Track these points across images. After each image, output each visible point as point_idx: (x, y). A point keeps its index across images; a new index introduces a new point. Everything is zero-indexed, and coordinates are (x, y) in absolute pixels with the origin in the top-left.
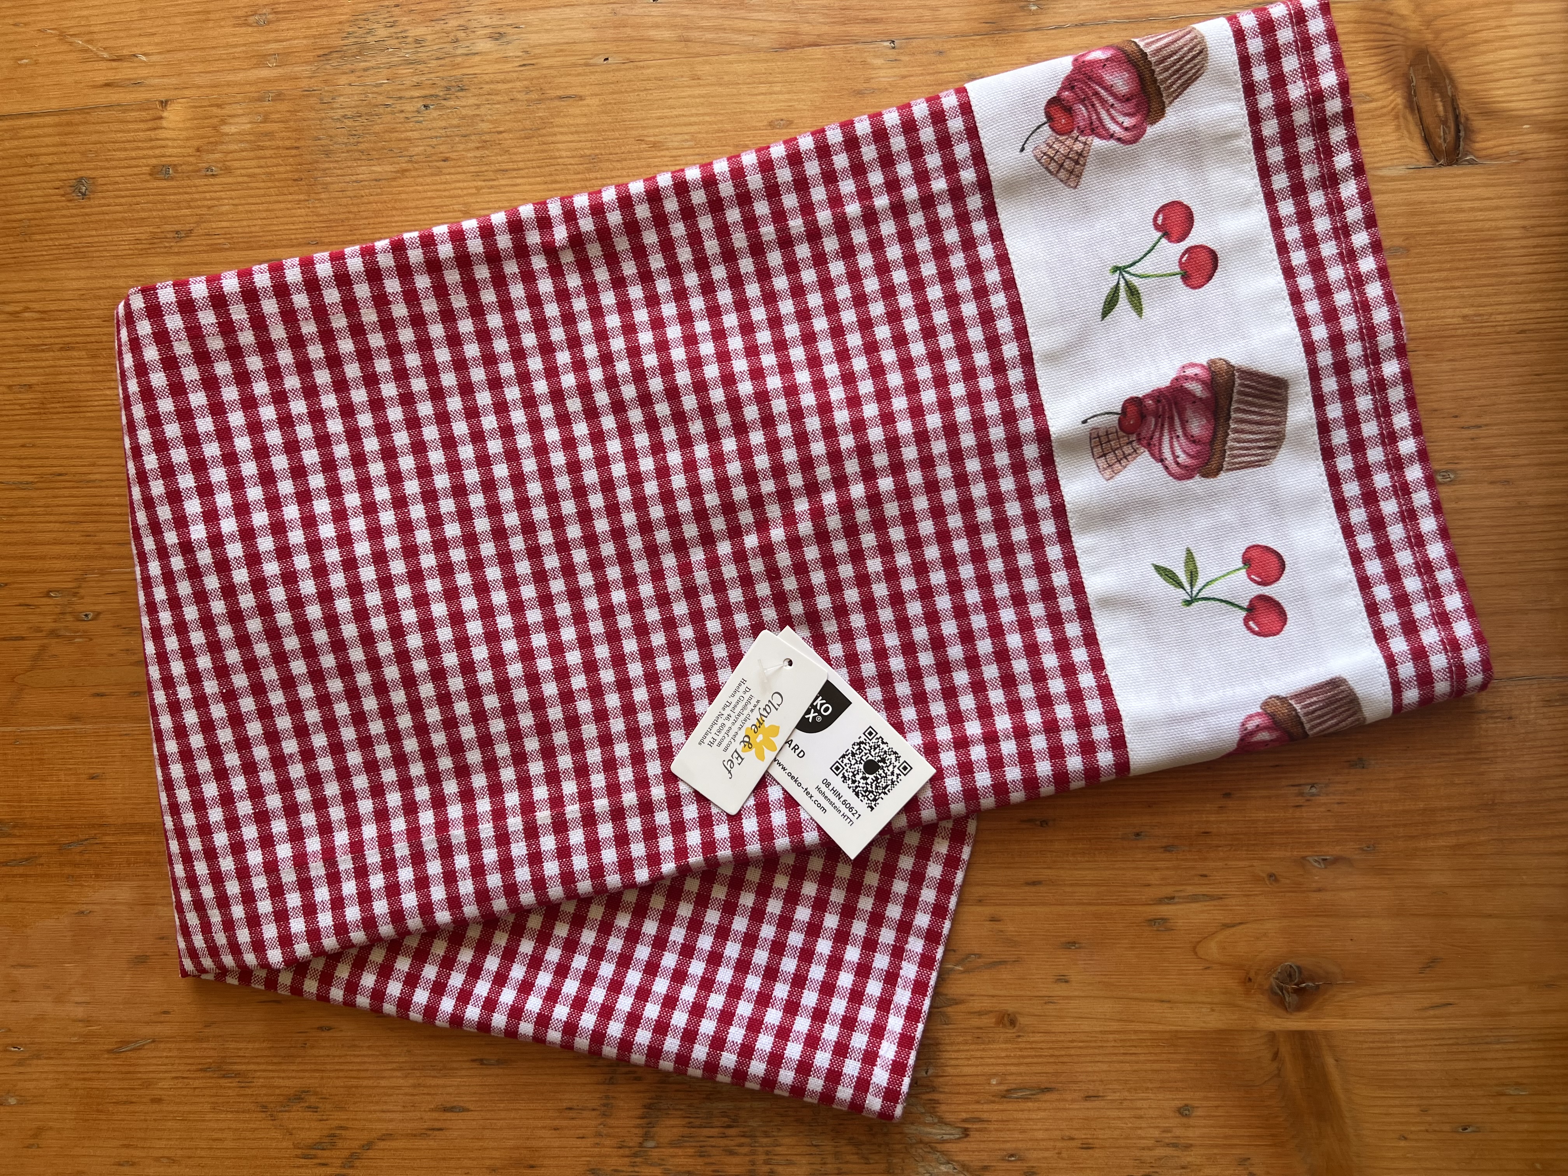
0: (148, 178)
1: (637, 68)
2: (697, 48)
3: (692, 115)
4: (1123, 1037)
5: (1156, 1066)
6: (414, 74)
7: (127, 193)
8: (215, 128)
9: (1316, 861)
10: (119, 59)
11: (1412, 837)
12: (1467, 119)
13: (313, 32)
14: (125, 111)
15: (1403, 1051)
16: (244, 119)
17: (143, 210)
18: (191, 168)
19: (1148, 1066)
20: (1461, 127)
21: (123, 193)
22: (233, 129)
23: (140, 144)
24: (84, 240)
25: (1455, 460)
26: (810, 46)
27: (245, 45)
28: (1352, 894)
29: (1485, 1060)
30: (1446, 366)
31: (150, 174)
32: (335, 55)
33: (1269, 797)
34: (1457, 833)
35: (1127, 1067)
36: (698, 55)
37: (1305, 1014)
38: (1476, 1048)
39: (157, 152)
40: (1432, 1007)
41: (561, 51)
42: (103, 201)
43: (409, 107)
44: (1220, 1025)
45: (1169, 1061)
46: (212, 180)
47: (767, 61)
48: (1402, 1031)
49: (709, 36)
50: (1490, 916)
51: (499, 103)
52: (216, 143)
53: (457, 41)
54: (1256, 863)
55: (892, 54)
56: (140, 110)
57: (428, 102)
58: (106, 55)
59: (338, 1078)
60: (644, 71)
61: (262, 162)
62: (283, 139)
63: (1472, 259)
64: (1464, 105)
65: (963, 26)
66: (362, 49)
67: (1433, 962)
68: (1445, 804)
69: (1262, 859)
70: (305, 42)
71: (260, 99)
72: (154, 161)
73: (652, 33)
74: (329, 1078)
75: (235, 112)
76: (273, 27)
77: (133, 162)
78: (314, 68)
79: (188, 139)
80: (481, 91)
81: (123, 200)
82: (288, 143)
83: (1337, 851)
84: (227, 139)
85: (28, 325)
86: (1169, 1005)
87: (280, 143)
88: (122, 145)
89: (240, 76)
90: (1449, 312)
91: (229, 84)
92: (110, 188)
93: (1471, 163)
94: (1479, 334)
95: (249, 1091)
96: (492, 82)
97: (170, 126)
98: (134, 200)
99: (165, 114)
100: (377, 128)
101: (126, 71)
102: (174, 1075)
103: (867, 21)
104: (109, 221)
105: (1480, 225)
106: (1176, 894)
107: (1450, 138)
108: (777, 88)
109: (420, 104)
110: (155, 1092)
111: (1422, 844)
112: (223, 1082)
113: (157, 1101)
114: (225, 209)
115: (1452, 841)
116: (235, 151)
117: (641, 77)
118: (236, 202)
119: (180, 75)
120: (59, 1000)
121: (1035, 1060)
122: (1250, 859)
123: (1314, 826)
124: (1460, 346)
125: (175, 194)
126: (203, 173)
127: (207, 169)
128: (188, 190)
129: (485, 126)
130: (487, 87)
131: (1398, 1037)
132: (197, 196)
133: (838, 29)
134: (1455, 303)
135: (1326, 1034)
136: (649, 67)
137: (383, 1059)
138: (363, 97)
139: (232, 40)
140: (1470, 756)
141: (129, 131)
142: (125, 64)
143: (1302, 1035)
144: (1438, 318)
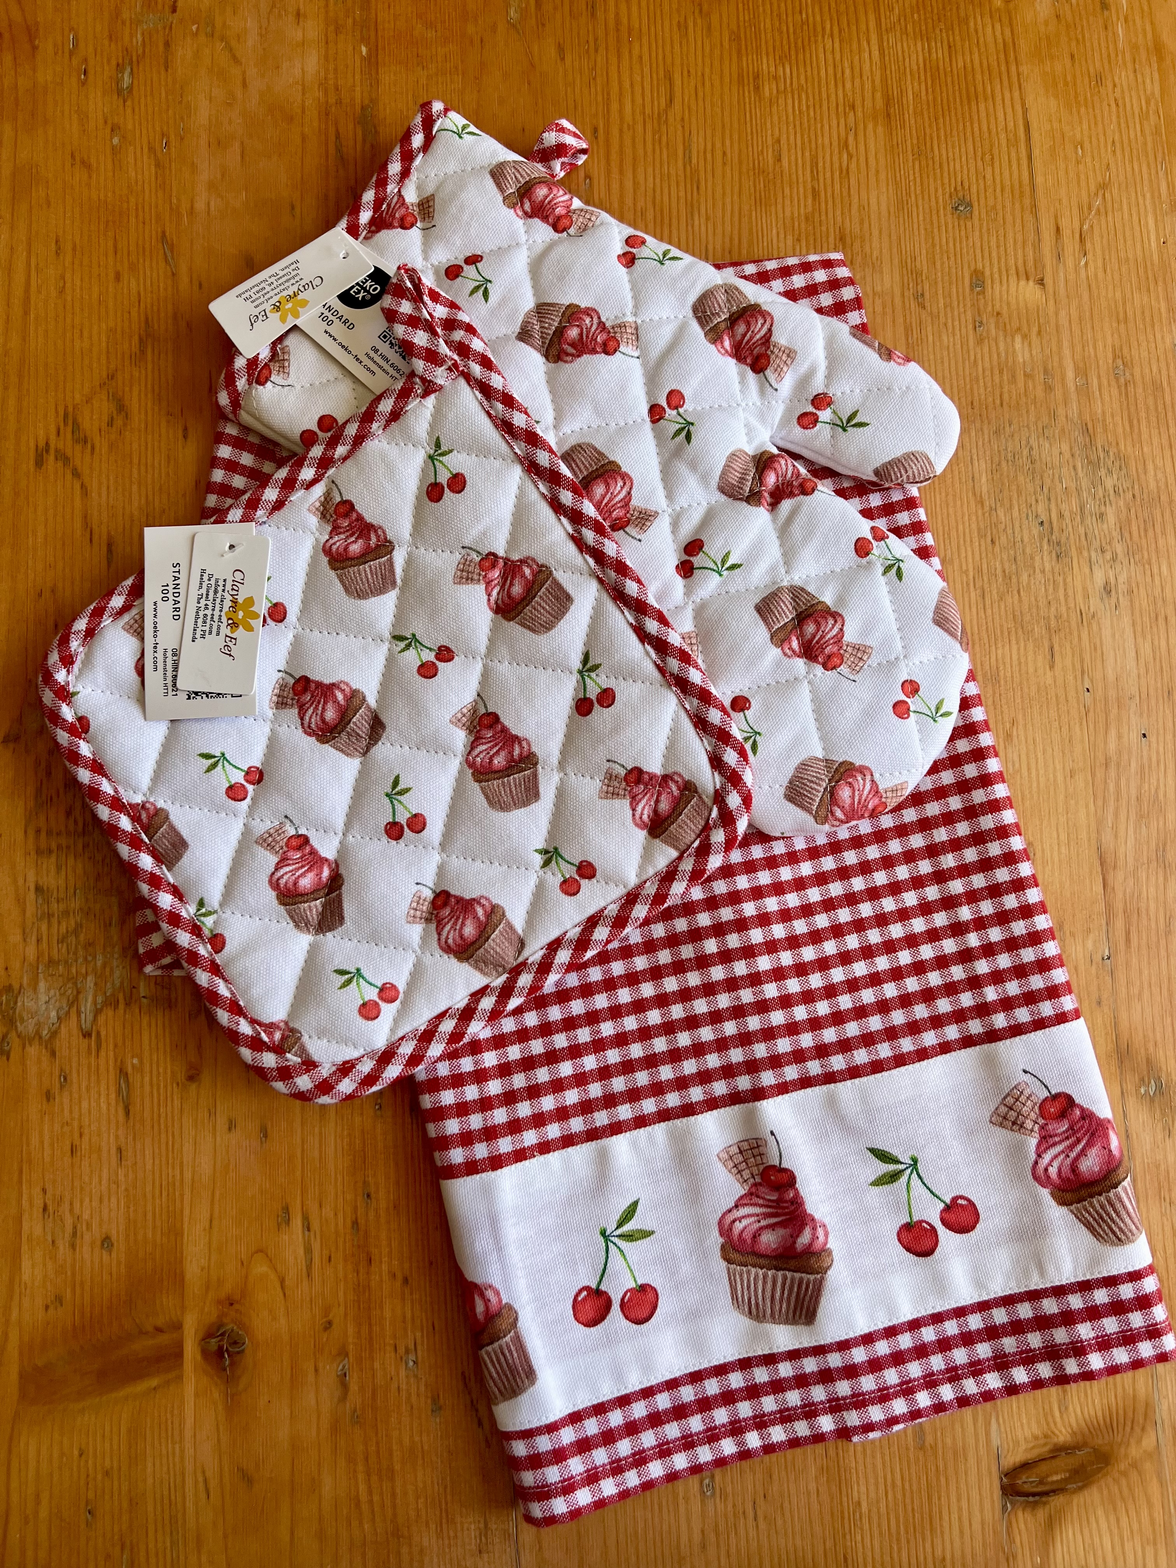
0: (972, 268)
1: (1081, 719)
2: (1100, 774)
3: (1037, 770)
4: (177, 1184)
5: (149, 1216)
6: (1071, 512)
7: (958, 249)
8: (1019, 329)
9: (344, 1367)
10: (1082, 240)
11: (366, 1459)
12: (1045, 1503)
13: (1109, 420)
14: (1033, 245)
15: (164, 1452)
16: (1027, 355)
17: (943, 264)
18: (982, 308)
19: (149, 1208)
20: (1037, 1498)
21: (958, 244)
22: (1018, 344)
23: (1003, 260)
24: (915, 209)
25: (724, 1496)
26: (1104, 879)
27: (1096, 356)
28: (313, 1402)
29: (156, 1531)
30: (812, 1486)
31: (975, 270)
32: (1088, 439)
33: (404, 1322)
34: (371, 1502)
35: (149, 1188)
36: (1093, 775)
37: (199, 1357)
38: (167, 1522)
39: (996, 276)
40: (206, 1481)
41: (1095, 649)
42: (950, 226)
43: (1041, 508)
44: (188, 1276)
45: (154, 1227)
46: (971, 326)
47: (1089, 840)
48: (182, 1451)
49: (1112, 786)
50: (292, 1533)
51: (1046, 590)
52: (1005, 331)
53: (1103, 551)
54: (342, 1308)
55: (1097, 958)
56: (1035, 260)
57: (1046, 525)
58: (1085, 227)
59: (140, 446)
60: (1078, 725)
61: (988, 373)
62: (1010, 392)
63: (913, 1509)
64: (1057, 1501)
65: (1124, 1024)
66: (1094, 464)
67: (247, 1479)
68: (398, 1491)
69: (346, 1315)
70: (1100, 411)
71: (1046, 372)
72: (987, 273)
73: (1113, 733)
74: (140, 439)
75: (1034, 346)
76: (1113, 383)
77: (986, 254)
78: (1075, 420)
79: (1008, 304)
80: (1057, 574)
81: (951, 245)
82: (1006, 396)
83: (354, 1387)
84: (1009, 340)
85: (836, 158)
86: (207, 1227)
87: (1005, 390)
88: (1002, 244)
89: (1067, 352)
90: (863, 1489)
91: (1059, 342)
92: (963, 233)
93: (1004, 1508)
94: (843, 1518)
95: (127, 362)
96: (1065, 584)
97: (1020, 288)
98: (952, 256)
99: (1031, 283)
100: (1021, 478)
101: (1070, 245)
102: (142, 294)
103: (1128, 933)
104: (932, 232)
105: (946, 1517)
106: (312, 1233)
107: (1027, 1488)
108: (1064, 850)
109: (1044, 517)
110: (126, 276)
111: (360, 1468)
112: (136, 337)
113: (118, 277)
114: (945, 338)
115: (364, 1497)
116: (998, 348)
117: (1072, 723)
118: (951, 349)
119: (1068, 297)
120: (212, 186)
121: (155, 1100)
122: (346, 1303)
123: (377, 1365)
124: (832, 1501)
125: (957, 292)
126: (977, 319)
127: (981, 323)
128: (961, 305)
129: (1024, 578)
130: (1060, 579)
131: (177, 1446)
132: (956, 313)
133: (1119, 906)
134: (872, 1495)
135: (180, 1378)
136: (1081, 730)
137: (157, 488)
138: (1049, 465)
139: (1100, 344)
140: (444, 1514)
141: (1015, 249)
142: (1077, 246)
143: (178, 1355)
144: (858, 1477)
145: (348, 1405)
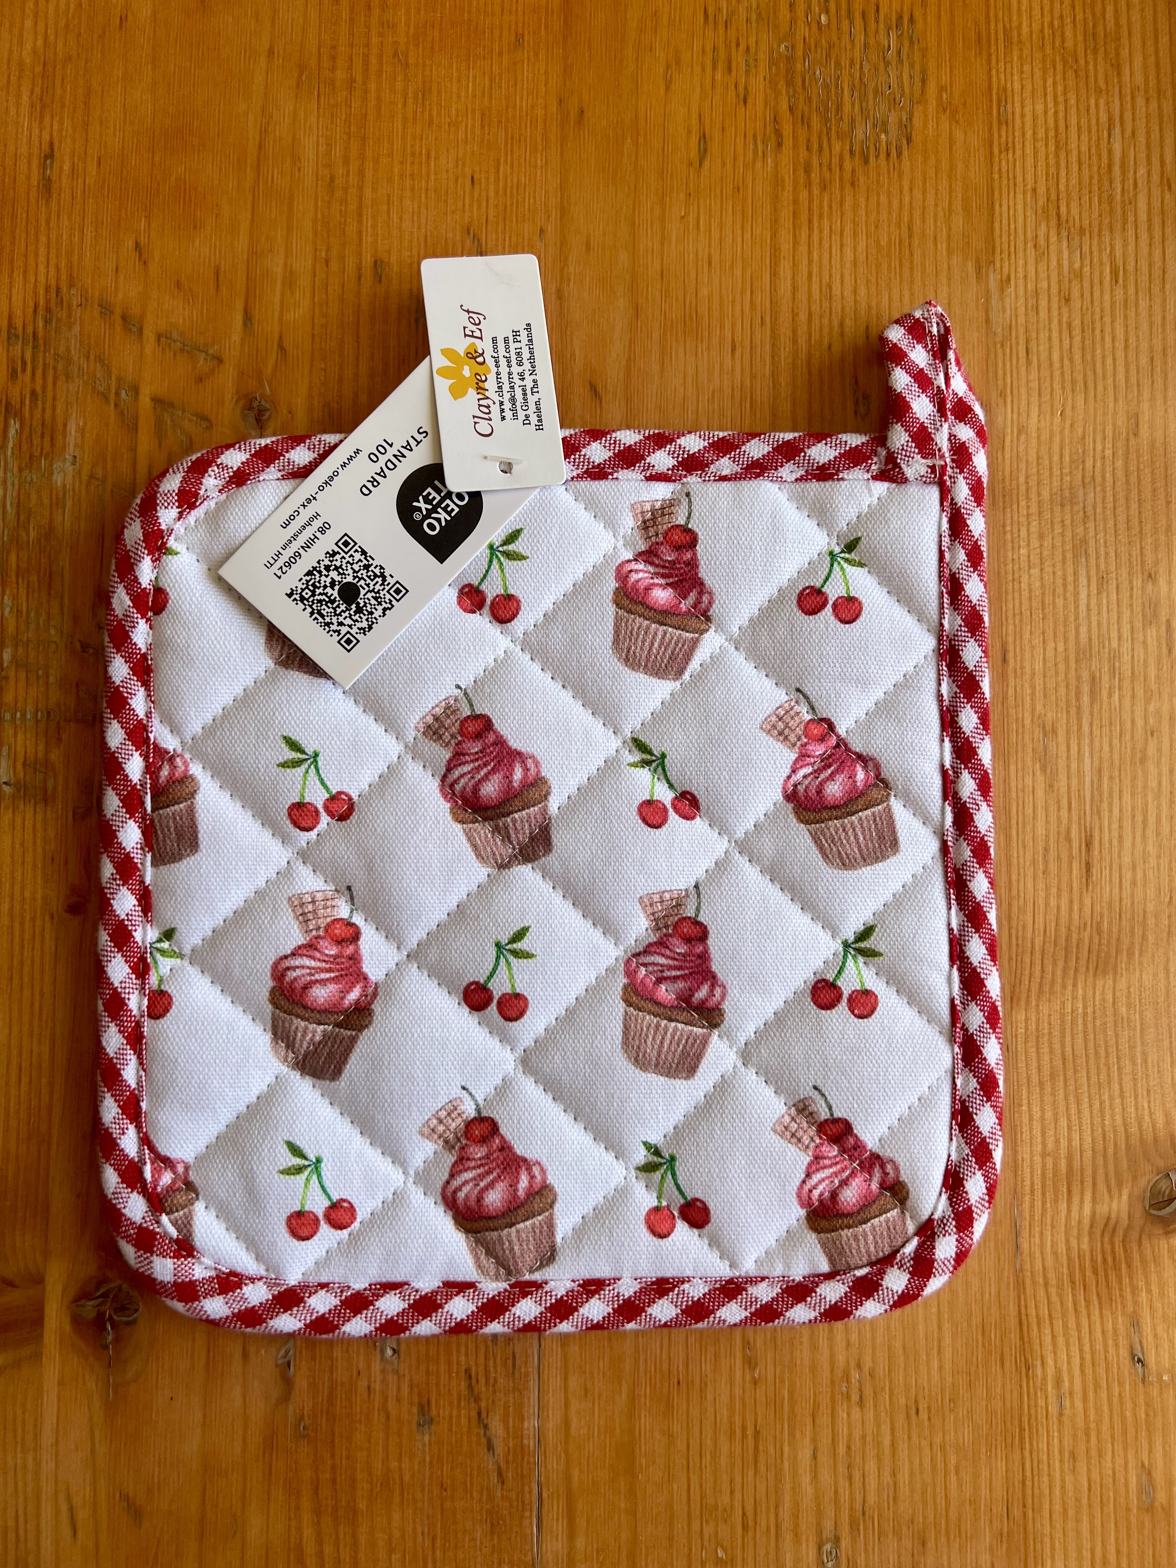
9: (287, 1352)
11: (316, 1491)
28: (238, 1403)
37: (68, 1328)
40: (71, 1509)
48: (38, 1463)
67: (134, 1510)
68: (362, 1540)
83: (301, 1383)
121: (17, 939)
131: (30, 1457)
135: (37, 1356)
143: (37, 1321)
145: (291, 1408)
